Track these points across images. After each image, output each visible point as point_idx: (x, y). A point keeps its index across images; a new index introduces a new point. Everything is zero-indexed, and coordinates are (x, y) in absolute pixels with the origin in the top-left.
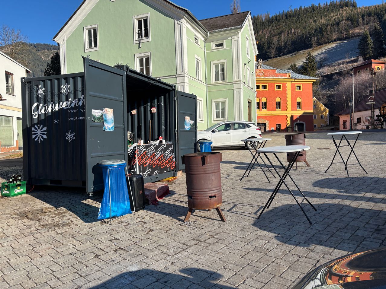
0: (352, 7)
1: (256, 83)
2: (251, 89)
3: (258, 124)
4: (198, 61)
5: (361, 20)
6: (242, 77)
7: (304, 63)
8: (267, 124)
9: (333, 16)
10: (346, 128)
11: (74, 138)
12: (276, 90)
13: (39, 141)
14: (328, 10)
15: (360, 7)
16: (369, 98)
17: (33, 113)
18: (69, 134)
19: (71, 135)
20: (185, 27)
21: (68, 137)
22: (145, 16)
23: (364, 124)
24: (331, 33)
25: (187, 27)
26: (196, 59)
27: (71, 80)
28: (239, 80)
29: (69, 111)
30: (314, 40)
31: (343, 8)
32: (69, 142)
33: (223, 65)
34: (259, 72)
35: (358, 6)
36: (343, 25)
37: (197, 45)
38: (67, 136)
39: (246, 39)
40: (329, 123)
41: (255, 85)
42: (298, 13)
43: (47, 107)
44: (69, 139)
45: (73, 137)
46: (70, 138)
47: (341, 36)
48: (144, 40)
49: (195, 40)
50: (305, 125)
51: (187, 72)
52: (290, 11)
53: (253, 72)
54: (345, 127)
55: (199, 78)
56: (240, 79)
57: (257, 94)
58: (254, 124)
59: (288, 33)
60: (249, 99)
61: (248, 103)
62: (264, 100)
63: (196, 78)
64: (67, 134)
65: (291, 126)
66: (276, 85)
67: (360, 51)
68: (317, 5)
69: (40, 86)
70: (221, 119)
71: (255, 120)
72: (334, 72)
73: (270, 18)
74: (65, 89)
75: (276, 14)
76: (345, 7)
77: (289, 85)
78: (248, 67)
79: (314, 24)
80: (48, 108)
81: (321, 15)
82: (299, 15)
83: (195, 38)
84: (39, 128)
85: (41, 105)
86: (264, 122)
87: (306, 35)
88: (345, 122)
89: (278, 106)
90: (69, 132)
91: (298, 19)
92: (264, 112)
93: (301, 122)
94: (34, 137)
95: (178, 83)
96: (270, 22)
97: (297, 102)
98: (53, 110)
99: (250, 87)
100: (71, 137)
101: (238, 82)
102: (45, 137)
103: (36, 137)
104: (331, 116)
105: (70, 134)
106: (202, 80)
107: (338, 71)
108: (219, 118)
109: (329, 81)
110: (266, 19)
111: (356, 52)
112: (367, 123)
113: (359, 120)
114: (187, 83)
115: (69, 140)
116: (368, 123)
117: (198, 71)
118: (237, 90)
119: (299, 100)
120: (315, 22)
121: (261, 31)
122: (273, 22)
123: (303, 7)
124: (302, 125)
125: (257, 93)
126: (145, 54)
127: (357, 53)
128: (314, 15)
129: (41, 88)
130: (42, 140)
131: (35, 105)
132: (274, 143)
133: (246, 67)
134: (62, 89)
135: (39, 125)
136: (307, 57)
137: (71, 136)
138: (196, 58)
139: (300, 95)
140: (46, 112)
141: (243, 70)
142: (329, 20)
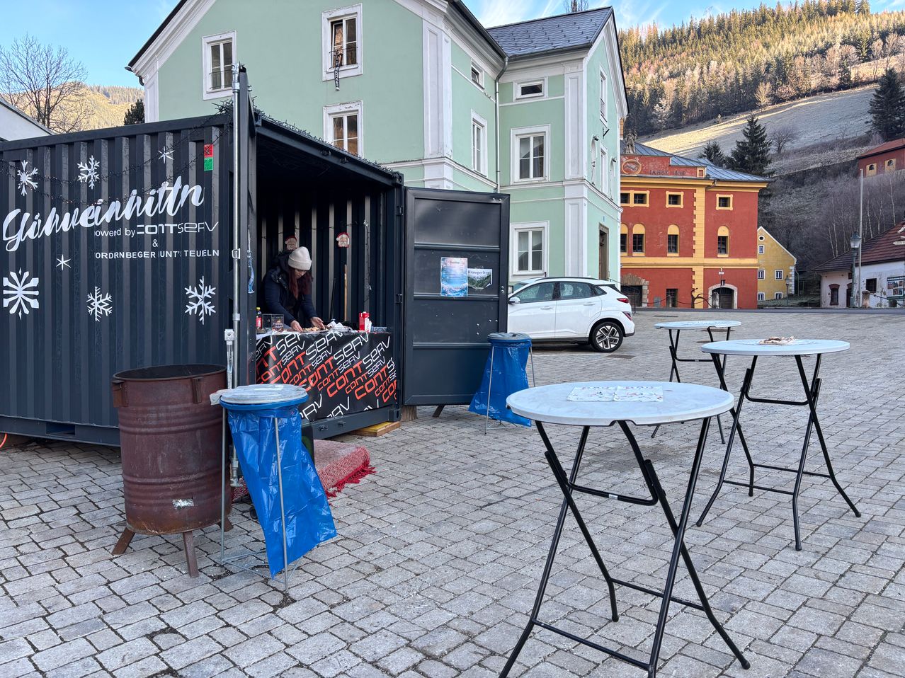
0: (858, 12)
1: (622, 189)
2: (607, 200)
3: (621, 286)
4: (480, 127)
5: (877, 45)
6: (588, 170)
7: (739, 143)
8: (645, 288)
9: (812, 33)
10: (837, 304)
11: (108, 311)
12: (668, 206)
13: (20, 314)
14: (800, 19)
15: (877, 14)
16: (900, 231)
17: (5, 239)
18: (96, 297)
19: (101, 301)
20: (447, 42)
21: (92, 307)
22: (350, 11)
23: (885, 294)
24: (805, 75)
25: (452, 40)
26: (472, 122)
27: (105, 147)
28: (580, 176)
29: (96, 233)
30: (764, 91)
31: (835, 15)
32: (96, 319)
33: (540, 139)
34: (629, 163)
35: (872, 12)
36: (835, 54)
37: (478, 87)
38: (92, 304)
39: (601, 78)
40: (793, 291)
41: (619, 192)
42: (726, 26)
43: (40, 221)
44: (96, 311)
45: (106, 307)
46: (98, 309)
47: (829, 82)
48: (347, 71)
49: (473, 76)
50: (736, 294)
51: (450, 153)
52: (707, 20)
53: (614, 160)
54: (834, 301)
55: (479, 168)
56: (582, 173)
57: (622, 214)
58: (613, 286)
59: (702, 73)
60: (603, 226)
61: (598, 234)
62: (639, 229)
63: (473, 170)
64: (92, 298)
65: (702, 296)
66: (668, 193)
67: (875, 118)
68: (774, 7)
69: (24, 164)
70: (530, 271)
71: (615, 276)
72: (811, 167)
73: (659, 35)
74: (87, 172)
75: (674, 25)
76: (841, 13)
77: (700, 195)
78: (601, 146)
79: (765, 51)
80: (43, 224)
81: (782, 31)
82: (730, 29)
83: (473, 70)
84: (20, 278)
85: (27, 216)
86: (637, 284)
87: (745, 78)
88: (834, 289)
89: (672, 245)
90: (96, 294)
91: (727, 37)
92: (639, 259)
93: (727, 286)
94: (6, 302)
95: (427, 180)
96: (659, 46)
97: (719, 237)
98: (57, 231)
99: (606, 196)
100: (101, 308)
101: (578, 182)
102: (35, 304)
103: (12, 304)
104: (800, 273)
105: (98, 299)
106: (486, 174)
107: (820, 165)
108: (527, 269)
109: (798, 189)
110: (649, 36)
111: (866, 120)
112: (890, 293)
113: (871, 284)
114: (450, 181)
115: (96, 315)
116: (895, 292)
117: (479, 153)
118: (574, 201)
119: (723, 231)
120: (767, 46)
121: (637, 65)
122: (665, 46)
123: (740, 12)
124: (731, 291)
125: (622, 210)
126: (348, 106)
127: (867, 122)
128: (765, 30)
129: (28, 170)
130: (27, 312)
131: (12, 215)
132: (661, 336)
133: (599, 146)
134: (78, 172)
135: (20, 272)
136: (748, 129)
137: (101, 304)
138: (474, 120)
139: (726, 219)
140: (39, 237)
141: (589, 153)
142: (800, 43)
